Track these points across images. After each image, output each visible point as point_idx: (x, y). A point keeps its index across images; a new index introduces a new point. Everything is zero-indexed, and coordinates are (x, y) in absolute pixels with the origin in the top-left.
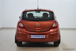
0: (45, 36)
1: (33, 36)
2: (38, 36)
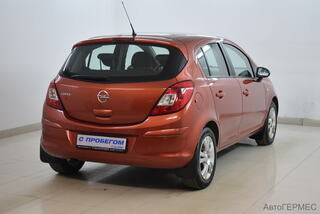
0: (125, 140)
1: (85, 137)
2: (102, 141)
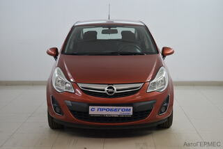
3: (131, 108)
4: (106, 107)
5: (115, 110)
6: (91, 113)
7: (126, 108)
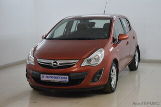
3: (68, 77)
4: (51, 76)
5: (57, 78)
6: (42, 79)
7: (64, 76)
